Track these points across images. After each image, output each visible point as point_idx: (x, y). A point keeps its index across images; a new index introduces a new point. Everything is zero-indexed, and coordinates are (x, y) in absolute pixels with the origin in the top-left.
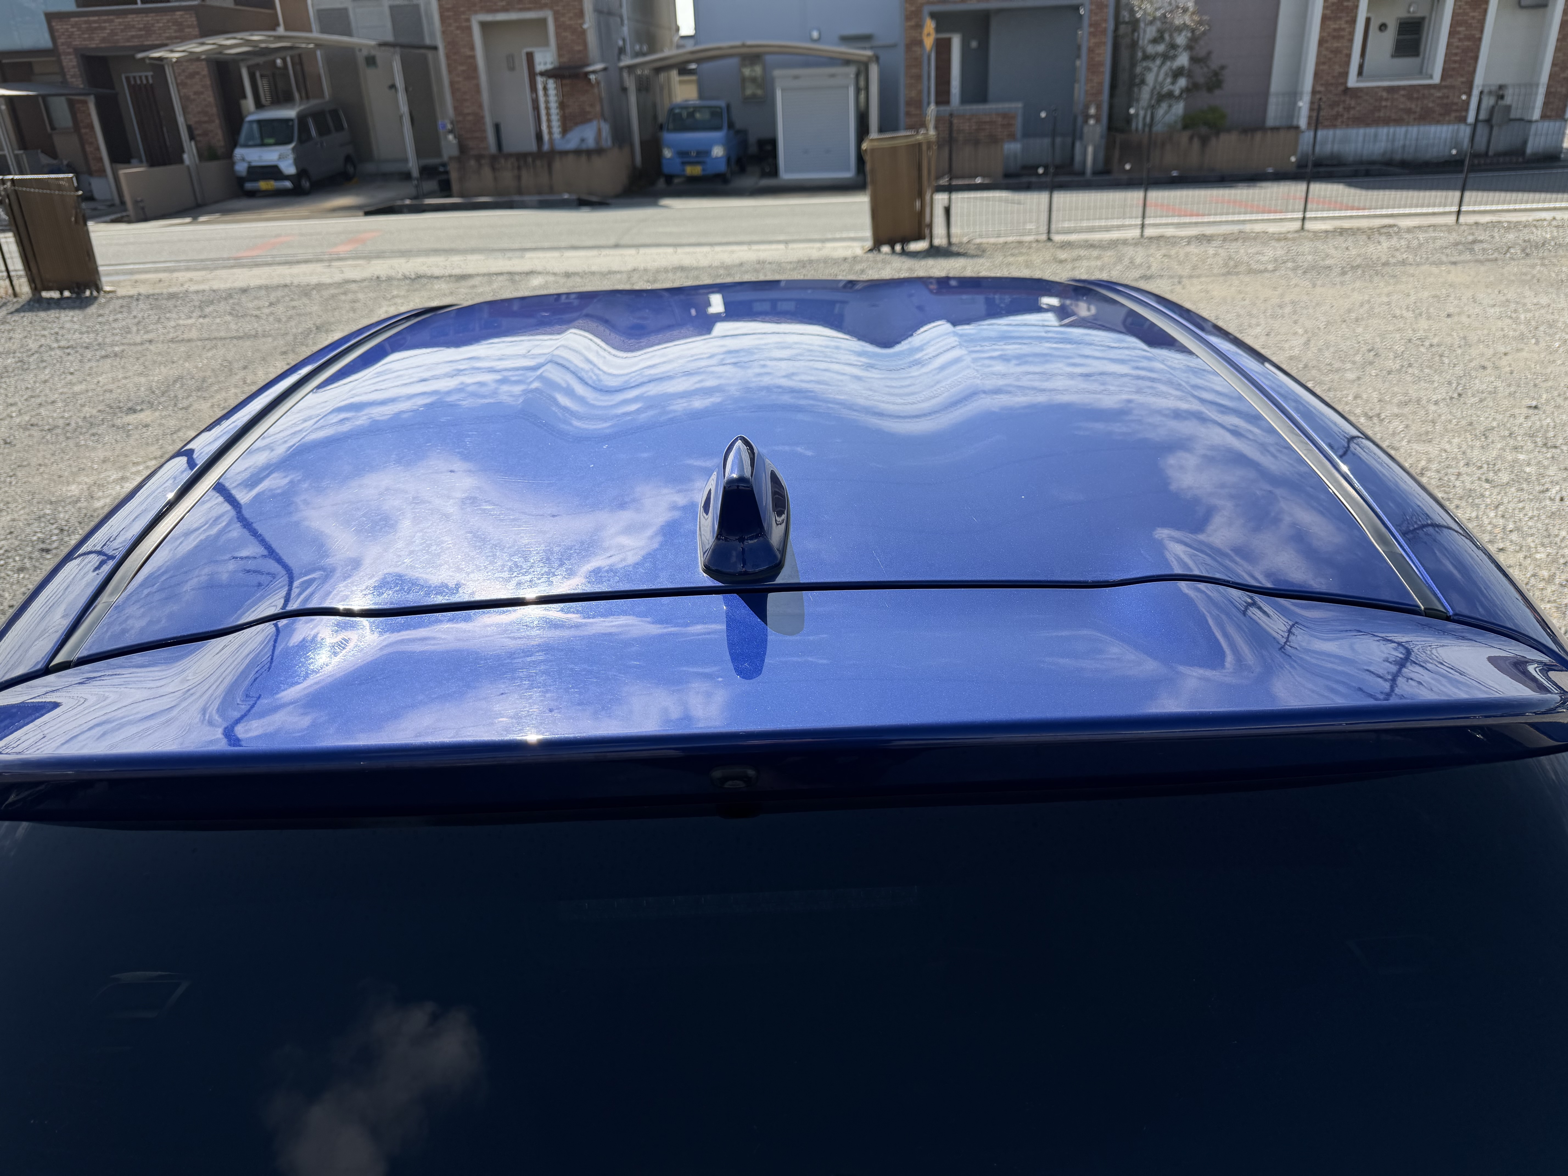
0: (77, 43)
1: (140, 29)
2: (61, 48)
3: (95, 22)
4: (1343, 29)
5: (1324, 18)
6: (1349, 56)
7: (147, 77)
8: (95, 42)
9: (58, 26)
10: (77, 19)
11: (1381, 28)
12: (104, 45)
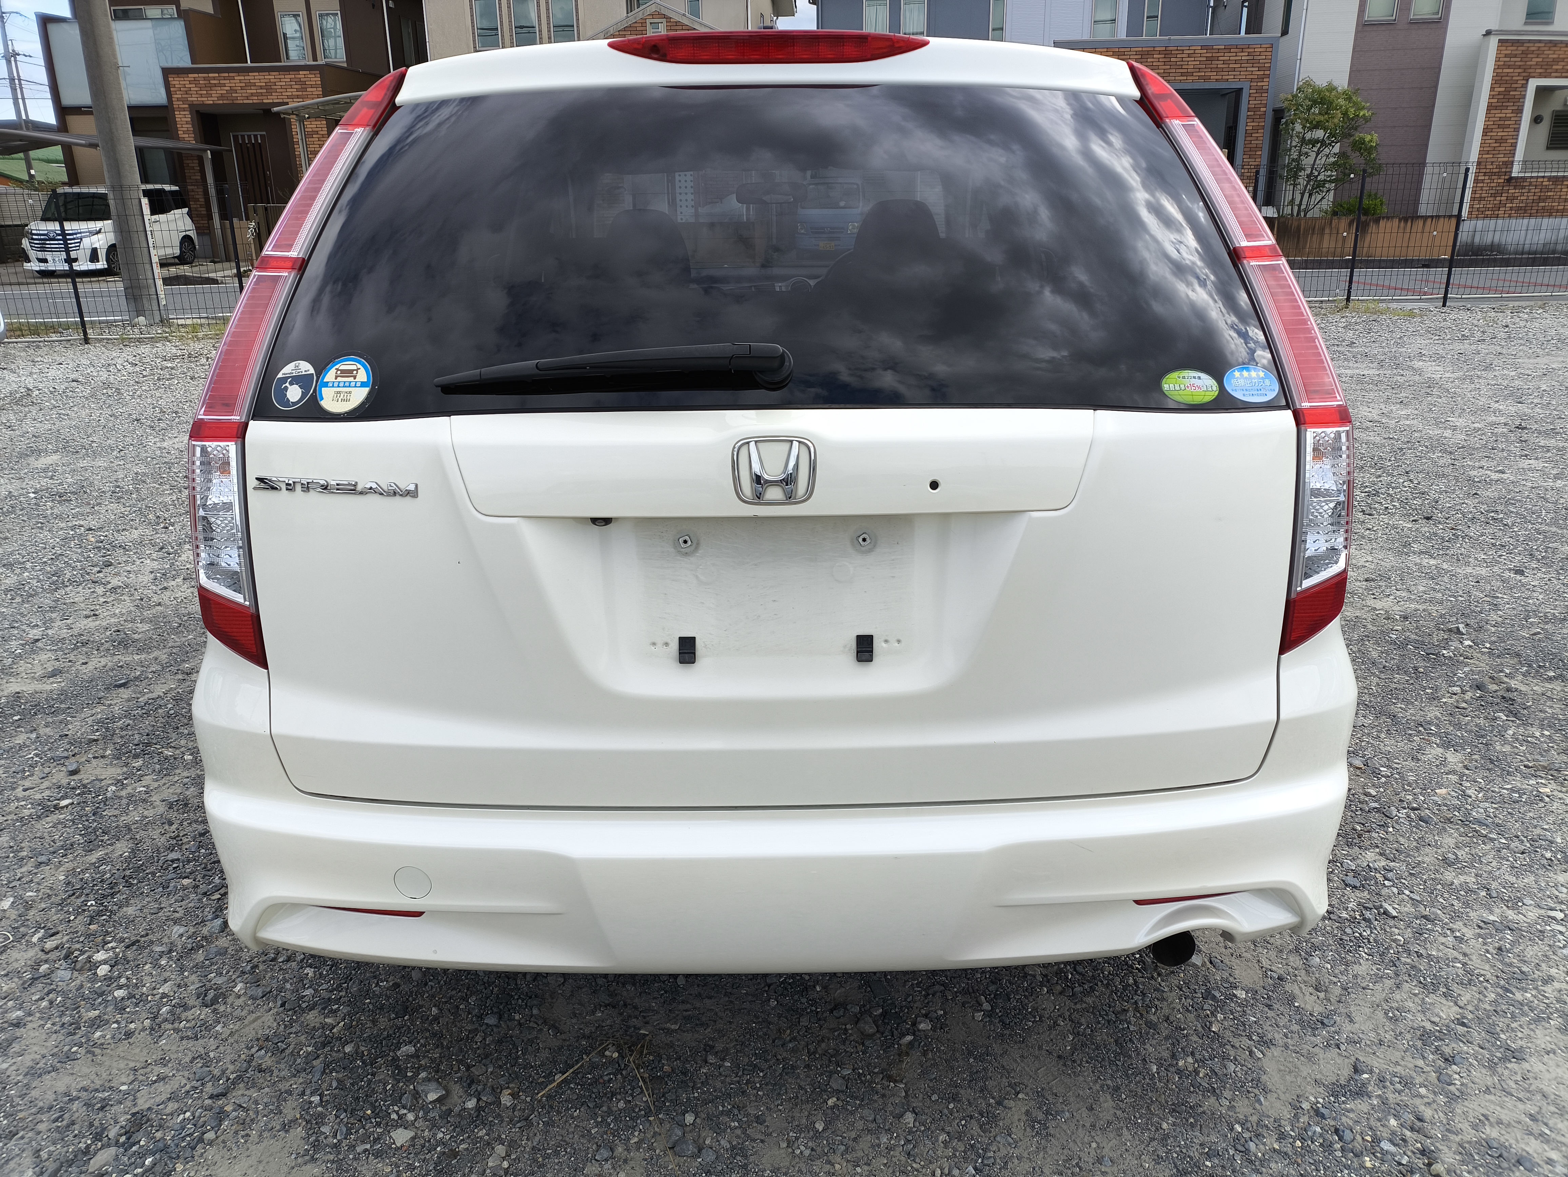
0: (194, 99)
1: (261, 87)
2: (176, 104)
3: (214, 79)
4: (1509, 119)
5: (1490, 108)
6: (1514, 145)
7: (256, 136)
8: (212, 98)
9: (175, 81)
10: (196, 75)
11: (1537, 120)
12: (221, 102)
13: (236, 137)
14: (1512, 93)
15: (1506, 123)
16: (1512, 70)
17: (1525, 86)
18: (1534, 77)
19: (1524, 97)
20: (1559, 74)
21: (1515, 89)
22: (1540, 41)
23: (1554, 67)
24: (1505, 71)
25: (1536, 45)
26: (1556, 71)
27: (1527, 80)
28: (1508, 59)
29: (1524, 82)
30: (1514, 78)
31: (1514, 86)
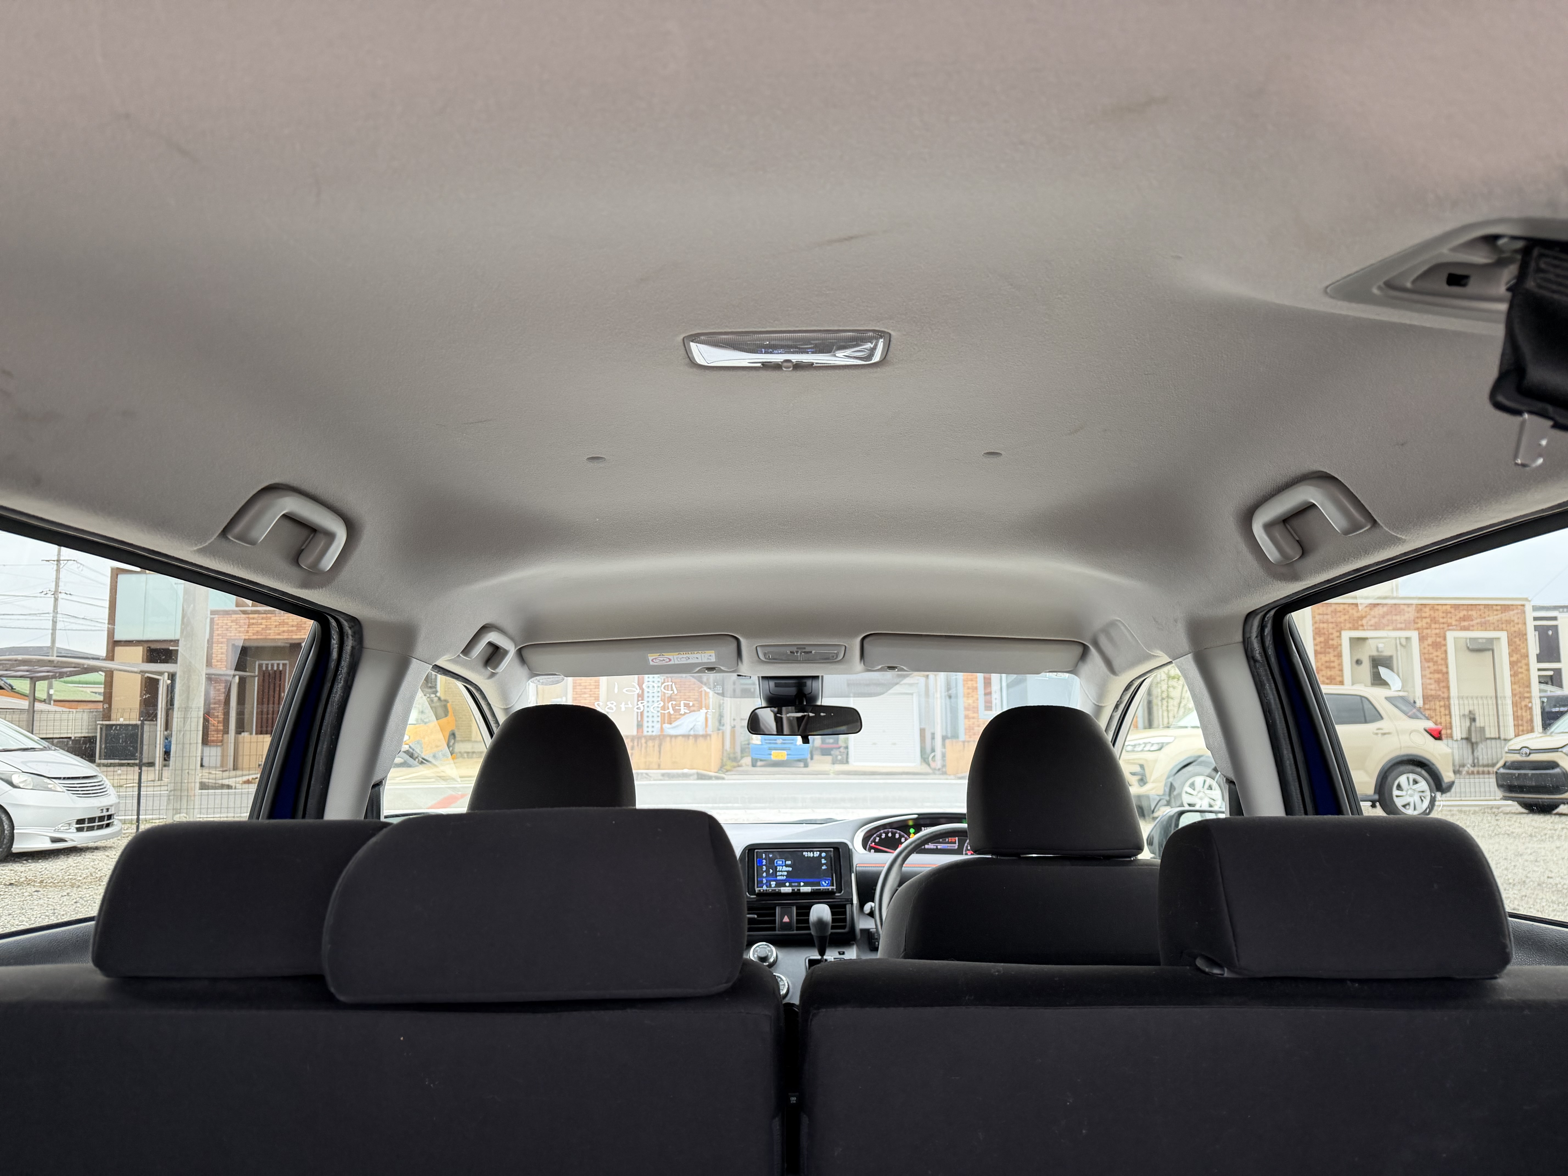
0: (232, 635)
2: (216, 638)
3: (253, 619)
4: (1333, 662)
5: (1316, 653)
6: (1342, 682)
7: (278, 665)
11: (1358, 662)
12: (255, 637)
13: (260, 666)
17: (1340, 637)
21: (1333, 639)
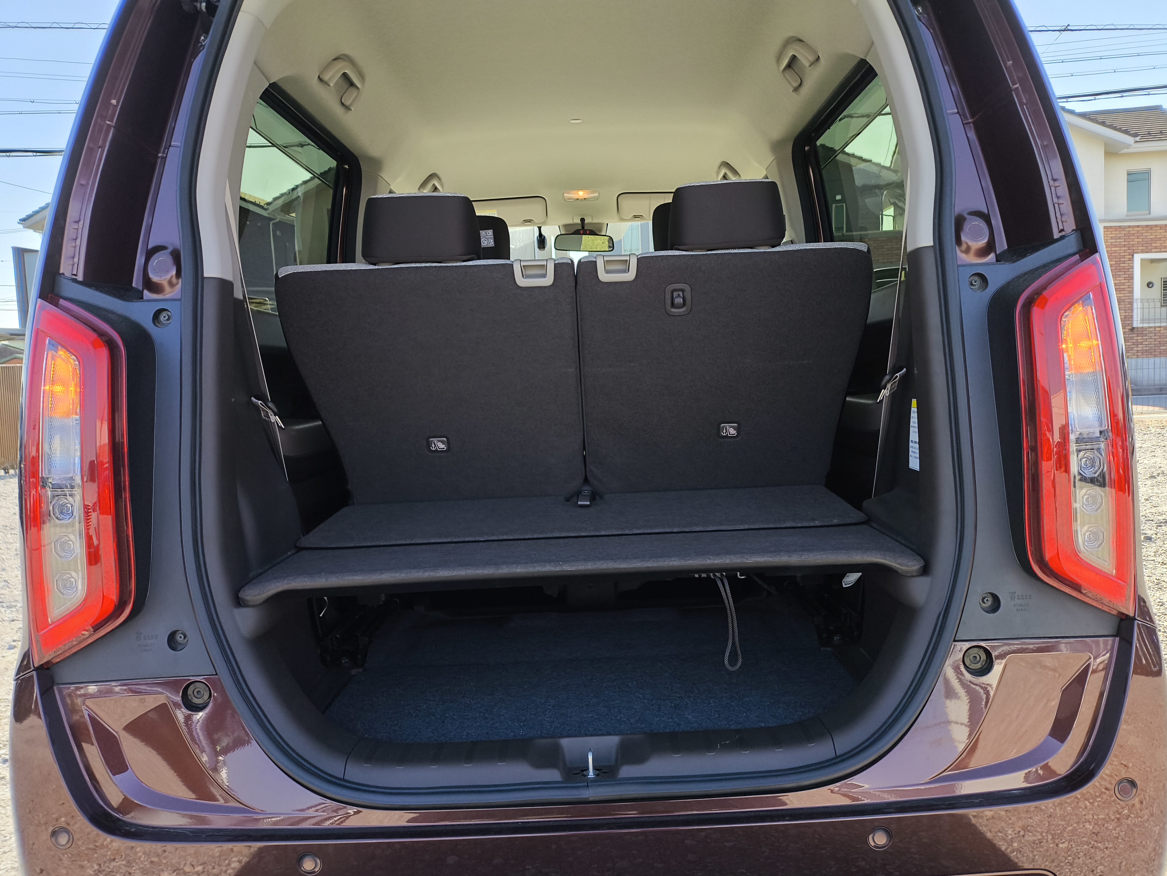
14: (1121, 265)
15: (1122, 287)
16: (1118, 249)
18: (1138, 253)
19: (1132, 267)
20: (1159, 250)
22: (1138, 226)
23: (1153, 245)
24: (1113, 249)
25: (1135, 229)
26: (1156, 248)
27: (1133, 255)
28: (1114, 241)
29: (1131, 257)
30: (1121, 254)
31: (1122, 259)
